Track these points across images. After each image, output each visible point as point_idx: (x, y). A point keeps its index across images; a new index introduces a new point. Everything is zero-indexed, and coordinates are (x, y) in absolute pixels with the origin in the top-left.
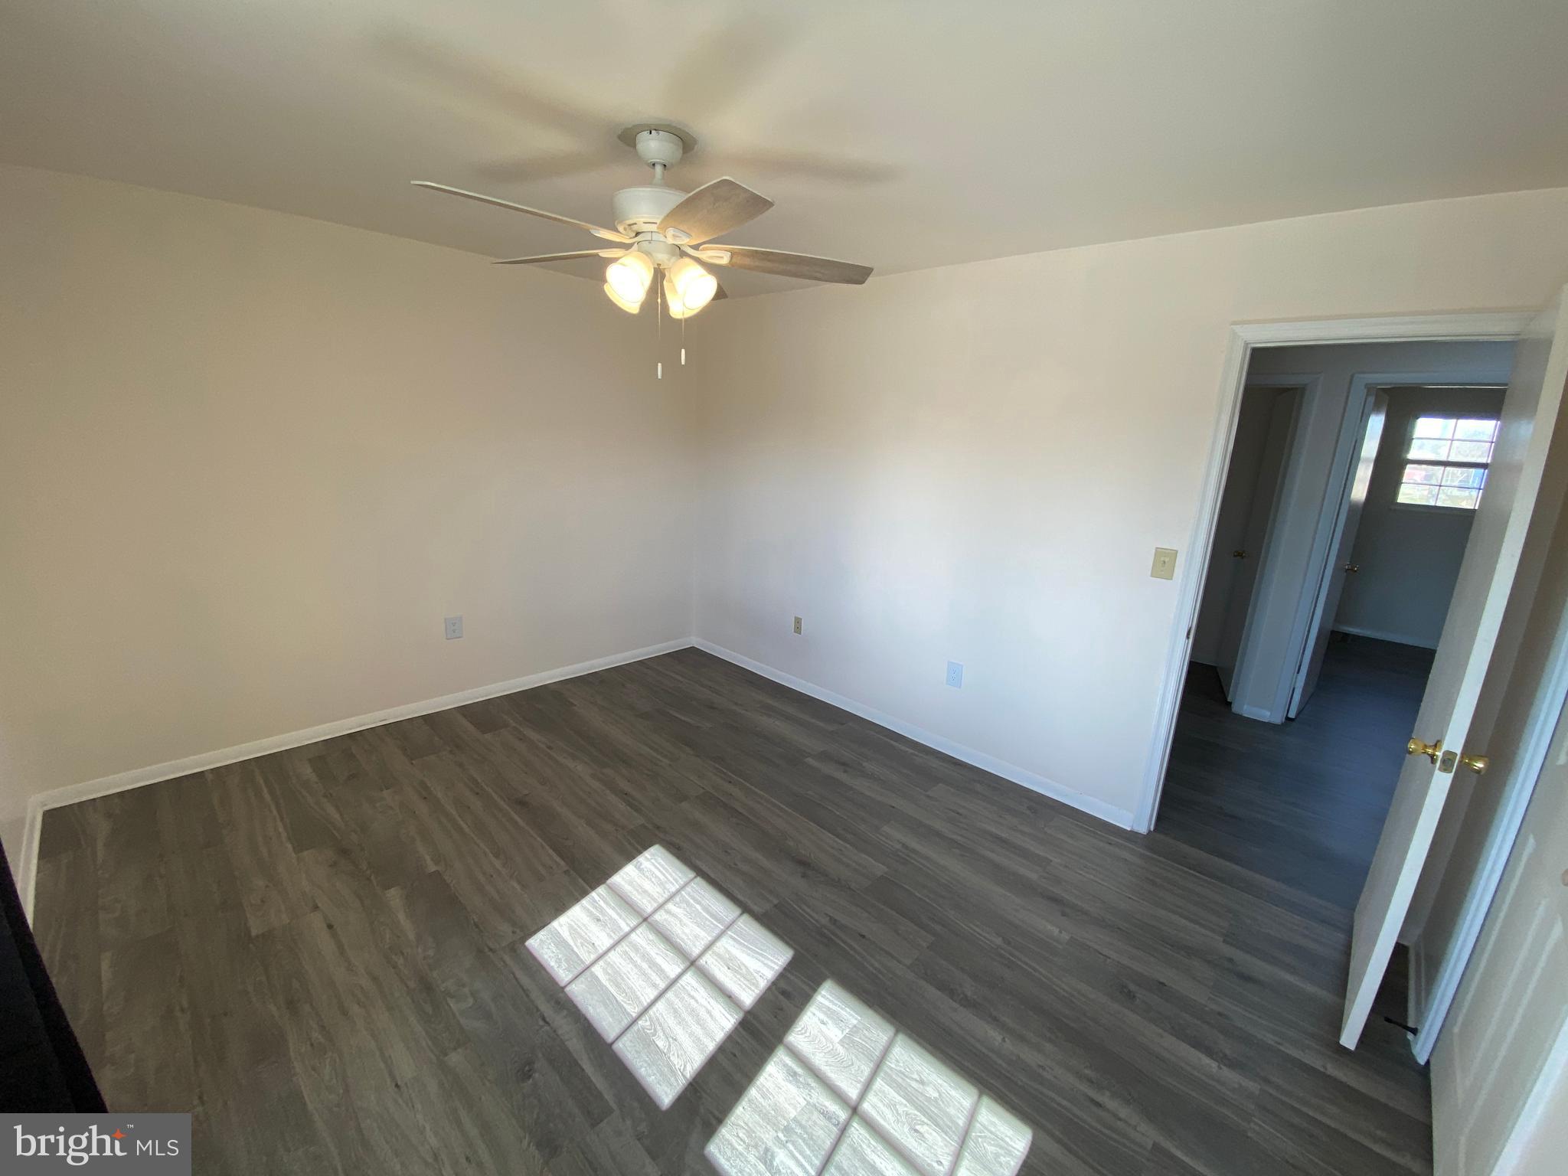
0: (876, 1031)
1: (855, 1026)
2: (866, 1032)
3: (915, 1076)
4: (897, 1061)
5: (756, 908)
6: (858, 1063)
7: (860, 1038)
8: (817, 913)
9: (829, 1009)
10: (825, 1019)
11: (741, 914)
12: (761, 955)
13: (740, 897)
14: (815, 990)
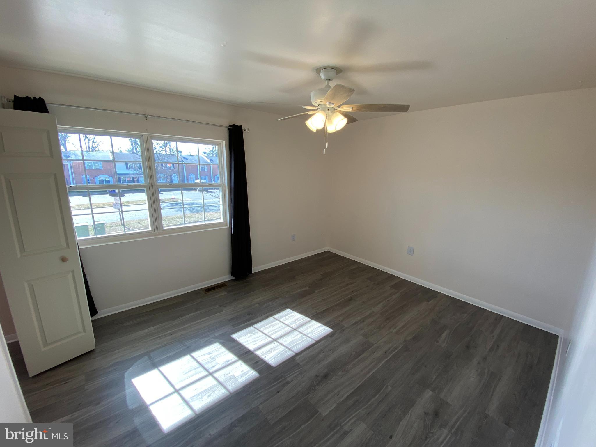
0: (233, 386)
1: (237, 380)
2: (234, 383)
3: (212, 394)
4: (220, 390)
5: (298, 357)
6: (224, 378)
7: (232, 381)
8: (293, 377)
9: (247, 374)
10: (243, 372)
11: (295, 353)
12: (275, 357)
13: (304, 353)
14: (256, 371)
